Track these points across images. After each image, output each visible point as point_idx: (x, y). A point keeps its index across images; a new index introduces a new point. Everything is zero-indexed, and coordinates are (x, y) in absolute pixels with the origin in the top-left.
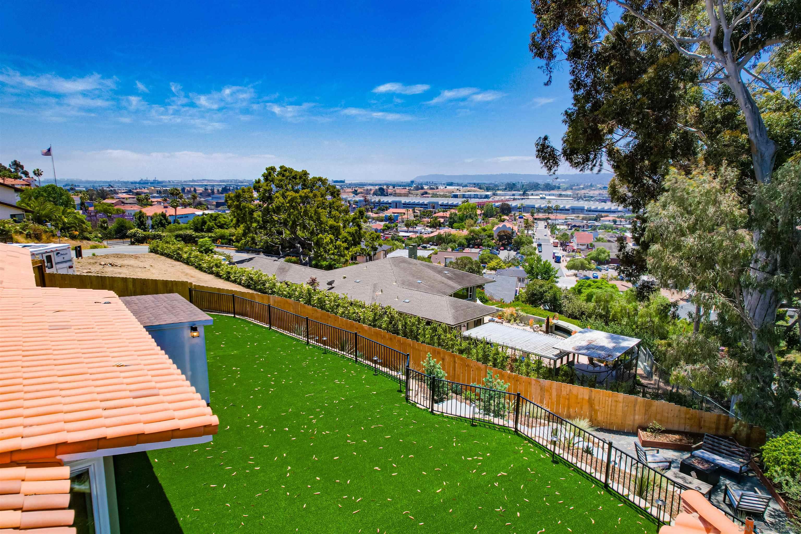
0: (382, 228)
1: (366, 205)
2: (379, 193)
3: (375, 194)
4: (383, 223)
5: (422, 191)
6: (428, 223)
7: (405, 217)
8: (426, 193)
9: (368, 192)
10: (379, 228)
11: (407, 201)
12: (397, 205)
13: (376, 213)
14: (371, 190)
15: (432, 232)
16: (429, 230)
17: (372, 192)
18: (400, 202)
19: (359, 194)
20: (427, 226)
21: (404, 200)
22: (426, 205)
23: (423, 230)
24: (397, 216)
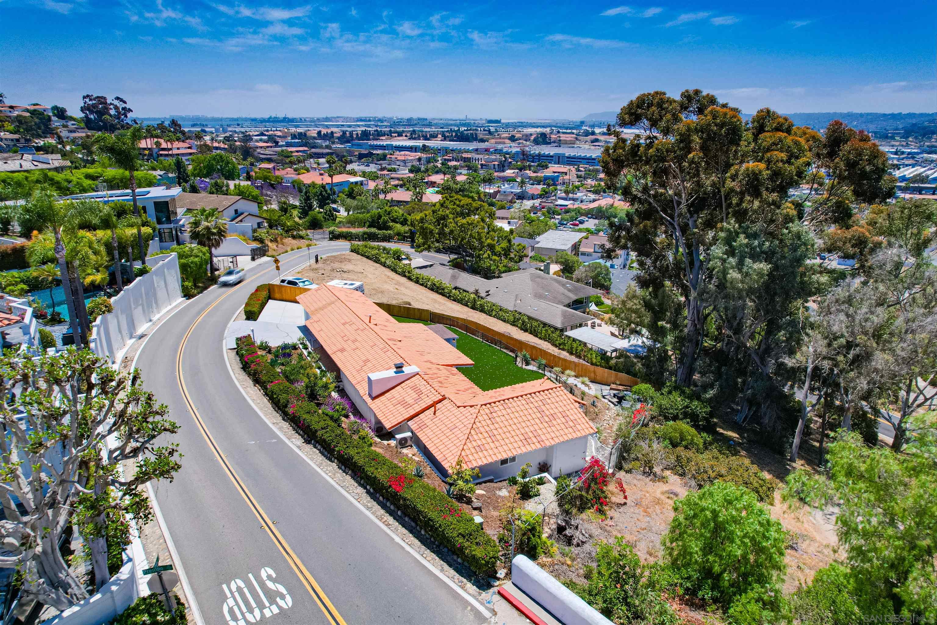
0: (539, 192)
1: (524, 159)
2: (540, 139)
3: (536, 142)
4: (540, 187)
5: (593, 137)
6: (592, 187)
7: (567, 177)
8: (597, 140)
9: (527, 137)
10: (536, 193)
11: (572, 154)
12: (559, 159)
13: (534, 172)
14: (531, 135)
15: (594, 201)
16: (592, 196)
17: (532, 138)
18: (563, 156)
19: (517, 140)
20: (590, 191)
21: (568, 152)
22: (594, 159)
23: (584, 197)
24: (558, 176)
